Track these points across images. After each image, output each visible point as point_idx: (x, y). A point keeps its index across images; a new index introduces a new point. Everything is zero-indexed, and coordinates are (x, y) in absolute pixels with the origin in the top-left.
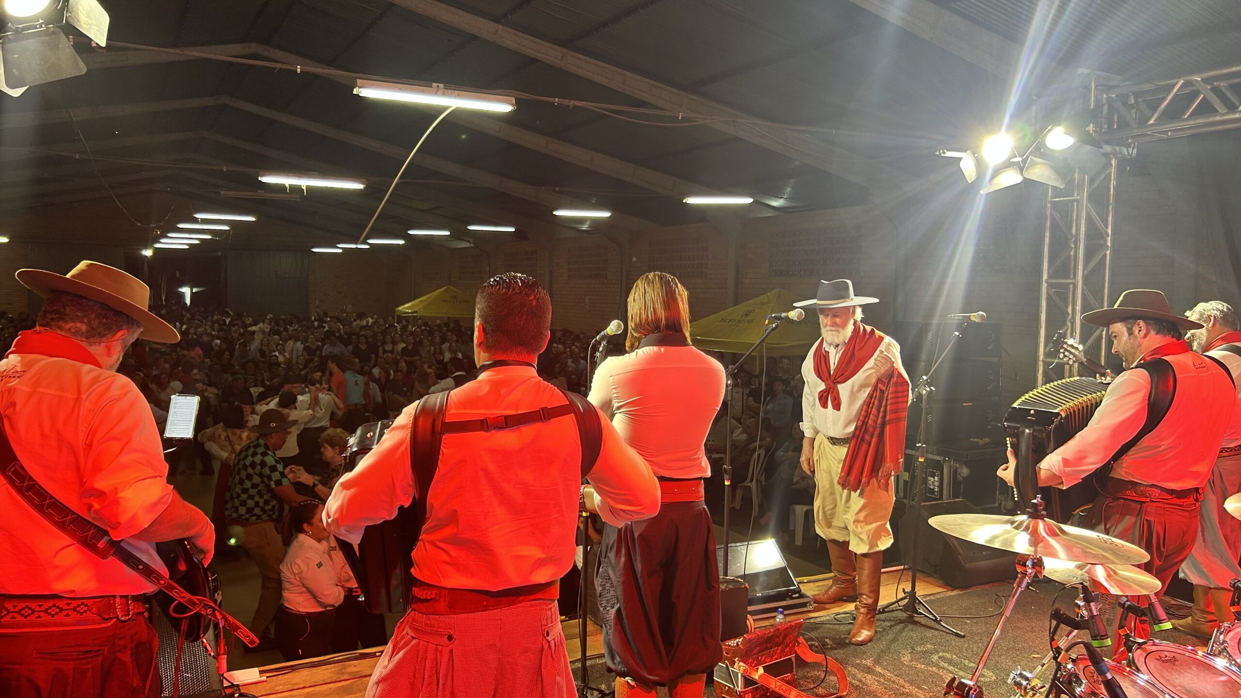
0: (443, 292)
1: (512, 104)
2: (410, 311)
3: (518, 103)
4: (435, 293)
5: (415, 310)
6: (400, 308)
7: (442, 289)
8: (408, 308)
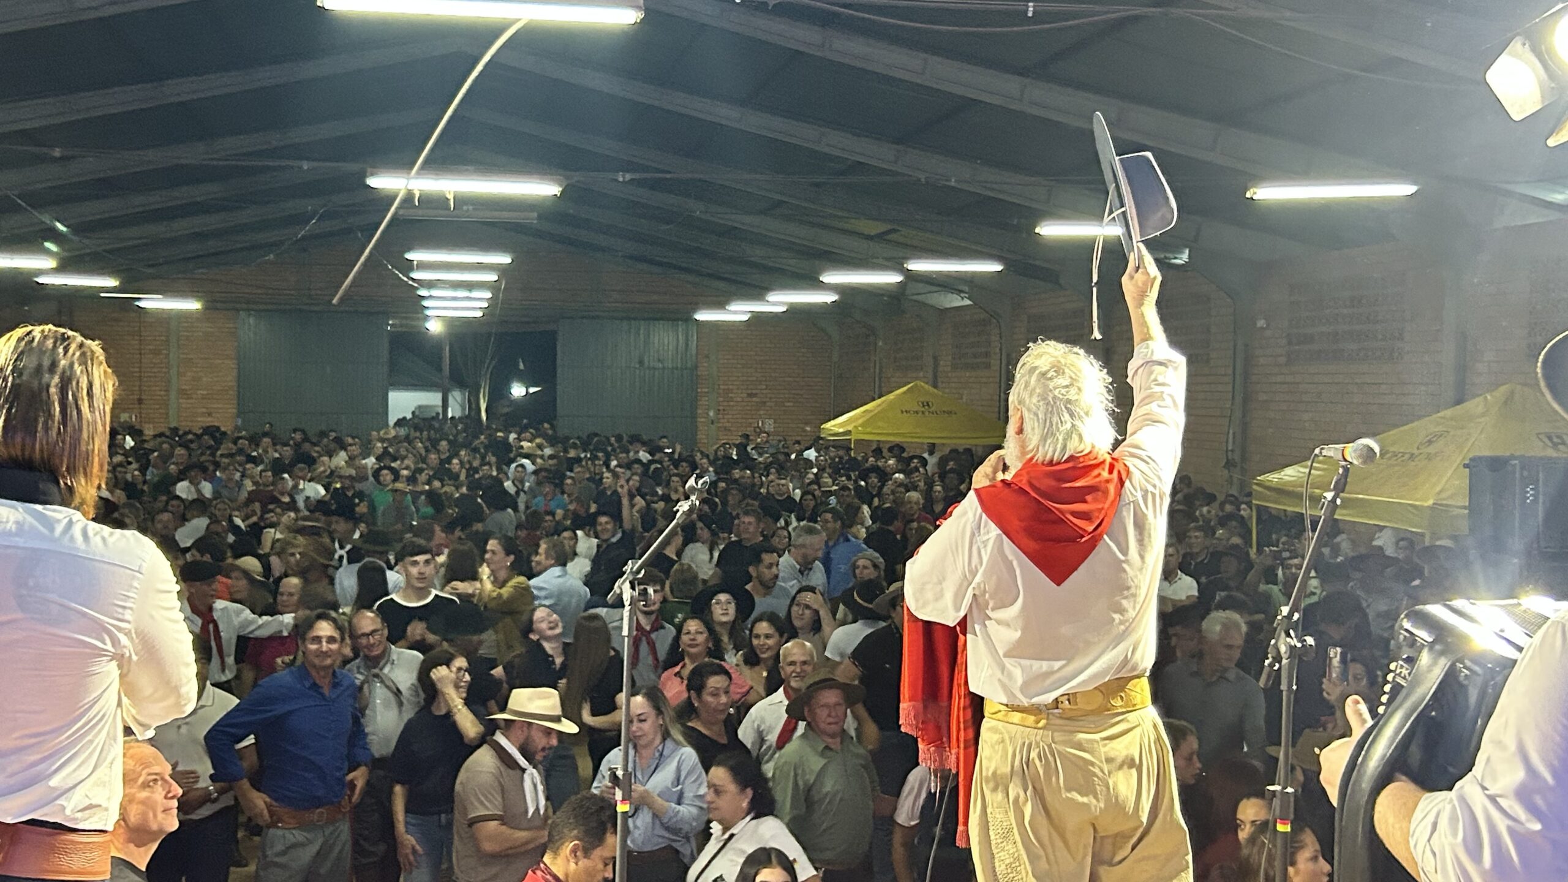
0: (904, 393)
1: (637, 8)
2: (841, 430)
4: (891, 396)
5: (850, 428)
6: (828, 425)
7: (905, 389)
8: (841, 425)
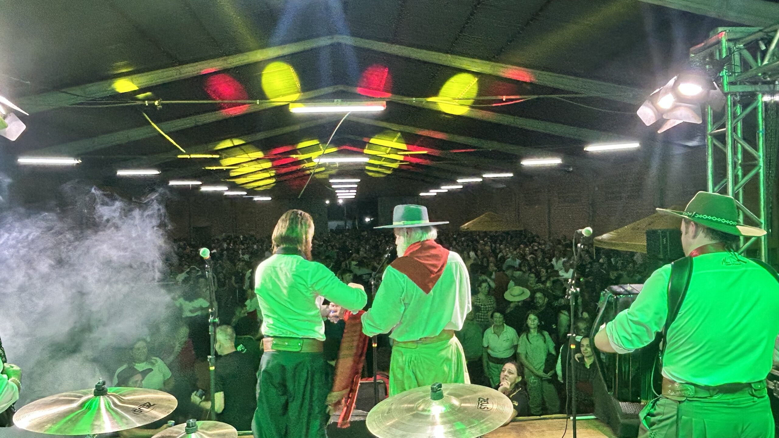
1: (384, 106)
3: (388, 103)
4: (481, 217)
5: (468, 227)
7: (485, 214)
8: (465, 226)
